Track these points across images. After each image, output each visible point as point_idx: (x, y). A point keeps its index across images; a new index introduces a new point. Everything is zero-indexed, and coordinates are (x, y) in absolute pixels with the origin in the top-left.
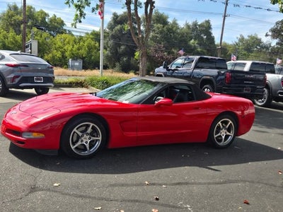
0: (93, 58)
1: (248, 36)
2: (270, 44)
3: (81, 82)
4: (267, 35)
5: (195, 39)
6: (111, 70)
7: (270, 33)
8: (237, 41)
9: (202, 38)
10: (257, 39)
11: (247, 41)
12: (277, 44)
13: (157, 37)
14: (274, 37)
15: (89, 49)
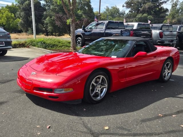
0: (11, 25)
1: (111, 7)
2: (124, 12)
3: (22, 44)
4: (123, 6)
5: (81, 10)
6: (24, 33)
7: (125, 5)
8: (105, 10)
9: (85, 8)
10: (116, 9)
11: (111, 10)
12: (130, 11)
13: (56, 9)
14: (128, 7)
15: (8, 19)
